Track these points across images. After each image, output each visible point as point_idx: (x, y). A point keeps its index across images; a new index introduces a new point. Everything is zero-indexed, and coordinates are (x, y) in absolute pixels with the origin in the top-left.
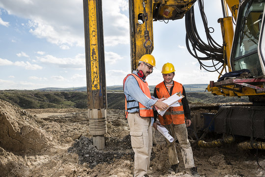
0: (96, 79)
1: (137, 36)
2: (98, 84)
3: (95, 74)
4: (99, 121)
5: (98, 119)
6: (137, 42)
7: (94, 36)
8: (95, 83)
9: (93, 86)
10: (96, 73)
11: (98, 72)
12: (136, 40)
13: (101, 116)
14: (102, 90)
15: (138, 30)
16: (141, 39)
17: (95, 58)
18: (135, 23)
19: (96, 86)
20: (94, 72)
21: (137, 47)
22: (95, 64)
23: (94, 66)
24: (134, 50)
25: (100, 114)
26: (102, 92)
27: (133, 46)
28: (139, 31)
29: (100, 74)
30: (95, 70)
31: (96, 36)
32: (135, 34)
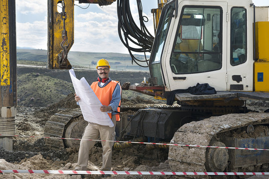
0: (6, 73)
1: (56, 27)
2: (9, 79)
3: (5, 67)
4: (8, 121)
5: (7, 118)
6: (55, 34)
7: (5, 24)
8: (5, 77)
9: (2, 80)
10: (7, 66)
11: (9, 65)
12: (54, 31)
13: (10, 114)
14: (12, 85)
15: (57, 20)
16: (60, 30)
17: (5, 49)
18: (54, 12)
19: (5, 81)
20: (4, 65)
21: (55, 39)
22: (5, 56)
23: (4, 59)
24: (51, 43)
25: (9, 113)
26: (12, 88)
27: (51, 38)
28: (59, 20)
29: (11, 67)
30: (5, 63)
31: (8, 24)
32: (53, 25)
